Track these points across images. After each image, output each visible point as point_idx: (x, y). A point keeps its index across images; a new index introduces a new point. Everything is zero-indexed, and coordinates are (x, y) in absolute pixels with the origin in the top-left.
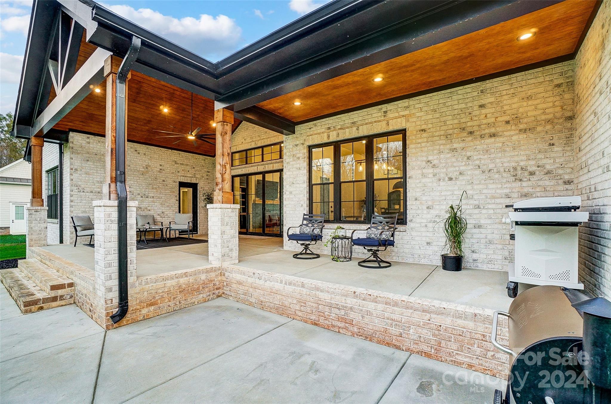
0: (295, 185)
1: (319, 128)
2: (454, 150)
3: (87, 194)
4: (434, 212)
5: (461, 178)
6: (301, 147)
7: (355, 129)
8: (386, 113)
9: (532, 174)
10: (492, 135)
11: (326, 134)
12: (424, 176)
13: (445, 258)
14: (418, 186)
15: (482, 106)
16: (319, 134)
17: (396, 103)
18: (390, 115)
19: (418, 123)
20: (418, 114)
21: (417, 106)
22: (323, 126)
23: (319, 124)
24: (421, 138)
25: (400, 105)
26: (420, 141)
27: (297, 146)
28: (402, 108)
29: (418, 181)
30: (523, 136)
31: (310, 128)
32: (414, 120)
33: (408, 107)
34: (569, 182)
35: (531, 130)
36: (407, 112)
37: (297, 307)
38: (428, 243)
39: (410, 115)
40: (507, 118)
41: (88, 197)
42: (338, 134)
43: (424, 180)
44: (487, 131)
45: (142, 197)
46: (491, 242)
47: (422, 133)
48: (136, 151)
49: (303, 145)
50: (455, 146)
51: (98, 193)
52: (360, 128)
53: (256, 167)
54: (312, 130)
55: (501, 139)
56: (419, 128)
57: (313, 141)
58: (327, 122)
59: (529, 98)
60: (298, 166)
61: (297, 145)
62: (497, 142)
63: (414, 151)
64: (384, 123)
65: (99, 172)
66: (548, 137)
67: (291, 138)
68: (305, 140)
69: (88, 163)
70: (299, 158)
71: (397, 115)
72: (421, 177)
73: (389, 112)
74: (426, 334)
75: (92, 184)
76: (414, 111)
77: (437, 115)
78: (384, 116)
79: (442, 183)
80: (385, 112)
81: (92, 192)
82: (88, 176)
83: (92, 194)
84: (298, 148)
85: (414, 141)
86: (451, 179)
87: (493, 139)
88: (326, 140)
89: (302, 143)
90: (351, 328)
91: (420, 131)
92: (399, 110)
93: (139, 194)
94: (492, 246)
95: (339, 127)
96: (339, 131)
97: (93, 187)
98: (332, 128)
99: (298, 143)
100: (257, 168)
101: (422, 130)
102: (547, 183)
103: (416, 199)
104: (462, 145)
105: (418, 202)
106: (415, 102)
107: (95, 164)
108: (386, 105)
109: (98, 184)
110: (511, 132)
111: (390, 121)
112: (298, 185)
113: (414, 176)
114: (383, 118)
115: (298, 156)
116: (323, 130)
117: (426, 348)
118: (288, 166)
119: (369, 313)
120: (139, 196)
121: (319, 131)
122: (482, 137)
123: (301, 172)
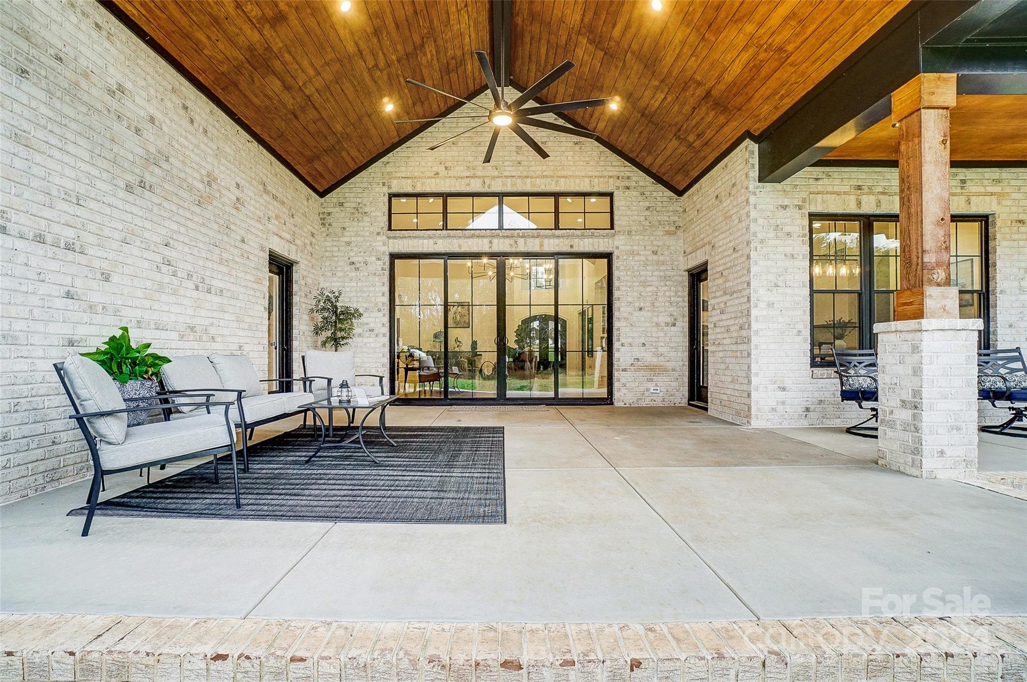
0: (781, 290)
1: (837, 182)
3: (20, 244)
6: (797, 213)
8: (964, 183)
11: (852, 198)
14: (1014, 305)
16: (838, 194)
17: (980, 170)
18: (972, 188)
19: (1014, 209)
20: (1014, 196)
21: (1013, 182)
22: (845, 180)
23: (836, 175)
24: (1018, 233)
25: (987, 176)
26: (1016, 236)
27: (785, 209)
28: (990, 181)
29: (1013, 298)
31: (817, 179)
32: (1009, 203)
33: (999, 181)
36: (997, 189)
39: (1002, 195)
41: (21, 259)
42: (880, 202)
43: (1022, 297)
45: (197, 288)
47: (1021, 225)
48: (186, 108)
49: (800, 209)
51: (69, 247)
53: (486, 241)
54: (820, 182)
56: (1015, 217)
57: (825, 206)
58: (853, 175)
60: (789, 250)
61: (785, 207)
63: (1007, 251)
64: (963, 199)
65: (71, 148)
67: (768, 189)
68: (804, 200)
69: (26, 85)
70: (789, 234)
71: (982, 190)
72: (1017, 292)
73: (969, 183)
75: (41, 198)
76: (1008, 190)
78: (962, 188)
80: (963, 181)
81: (40, 239)
82: (22, 151)
83: (40, 249)
84: (788, 213)
85: (1008, 236)
88: (852, 209)
89: (799, 206)
91: (1016, 221)
92: (986, 182)
93: (190, 276)
95: (880, 189)
96: (881, 197)
97: (47, 213)
98: (866, 190)
99: (786, 202)
100: (490, 242)
101: (1020, 221)
103: (1011, 326)
105: (1013, 331)
106: (1010, 176)
107: (57, 104)
108: (964, 170)
109: (64, 206)
111: (973, 199)
112: (788, 291)
113: (1008, 291)
114: (959, 190)
115: (787, 229)
116: (847, 189)
118: (762, 248)
120: (190, 285)
121: (836, 189)
123: (797, 263)
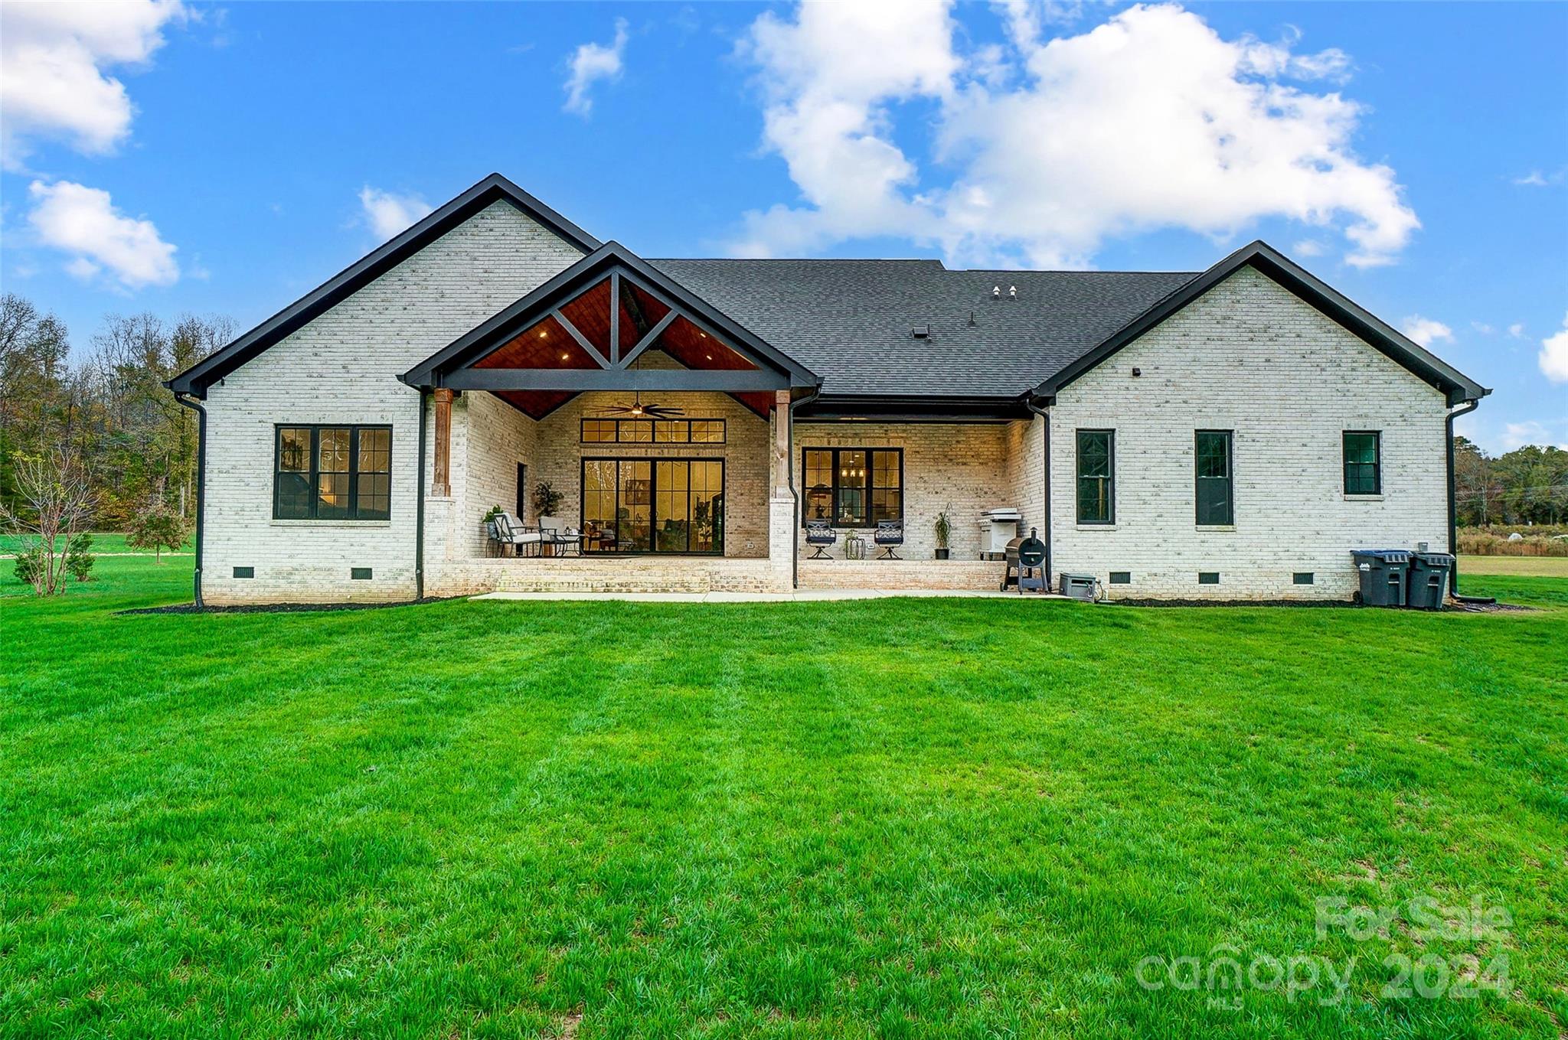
1: (818, 431)
2: (939, 471)
4: (925, 518)
5: (944, 492)
7: (857, 440)
8: (886, 432)
9: (986, 493)
10: (964, 464)
11: (826, 439)
12: (917, 489)
13: (937, 551)
14: (912, 496)
15: (958, 442)
16: (818, 437)
18: (889, 435)
19: (914, 445)
20: (911, 438)
21: (913, 431)
22: (822, 430)
23: (817, 428)
24: (915, 458)
25: (900, 428)
26: (914, 460)
28: (901, 431)
29: (912, 493)
30: (981, 467)
31: (807, 430)
32: (909, 442)
33: (904, 431)
34: (1003, 500)
35: (986, 464)
36: (903, 435)
37: (878, 580)
38: (921, 543)
39: (906, 438)
40: (973, 454)
42: (840, 441)
43: (917, 492)
44: (960, 460)
46: (963, 540)
47: (916, 454)
49: (797, 445)
50: (940, 468)
52: (863, 440)
53: (644, 450)
54: (809, 431)
55: (969, 468)
56: (914, 449)
57: (810, 444)
58: (826, 427)
59: (985, 443)
62: (966, 469)
63: (908, 467)
64: (883, 440)
66: (994, 470)
71: (896, 435)
72: (915, 490)
73: (889, 432)
74: (963, 577)
76: (909, 435)
77: (928, 442)
78: (884, 435)
79: (931, 496)
85: (908, 459)
86: (937, 493)
87: (964, 467)
88: (826, 445)
90: (919, 585)
92: (898, 432)
94: (964, 543)
95: (841, 435)
96: (841, 439)
98: (833, 435)
100: (647, 451)
101: (916, 452)
102: (994, 500)
103: (911, 507)
104: (945, 468)
105: (912, 511)
106: (911, 428)
108: (887, 425)
110: (974, 463)
111: (889, 440)
113: (910, 488)
116: (822, 434)
117: (962, 585)
119: (931, 573)
121: (817, 435)
122: (958, 464)
